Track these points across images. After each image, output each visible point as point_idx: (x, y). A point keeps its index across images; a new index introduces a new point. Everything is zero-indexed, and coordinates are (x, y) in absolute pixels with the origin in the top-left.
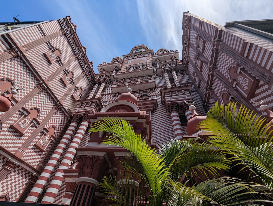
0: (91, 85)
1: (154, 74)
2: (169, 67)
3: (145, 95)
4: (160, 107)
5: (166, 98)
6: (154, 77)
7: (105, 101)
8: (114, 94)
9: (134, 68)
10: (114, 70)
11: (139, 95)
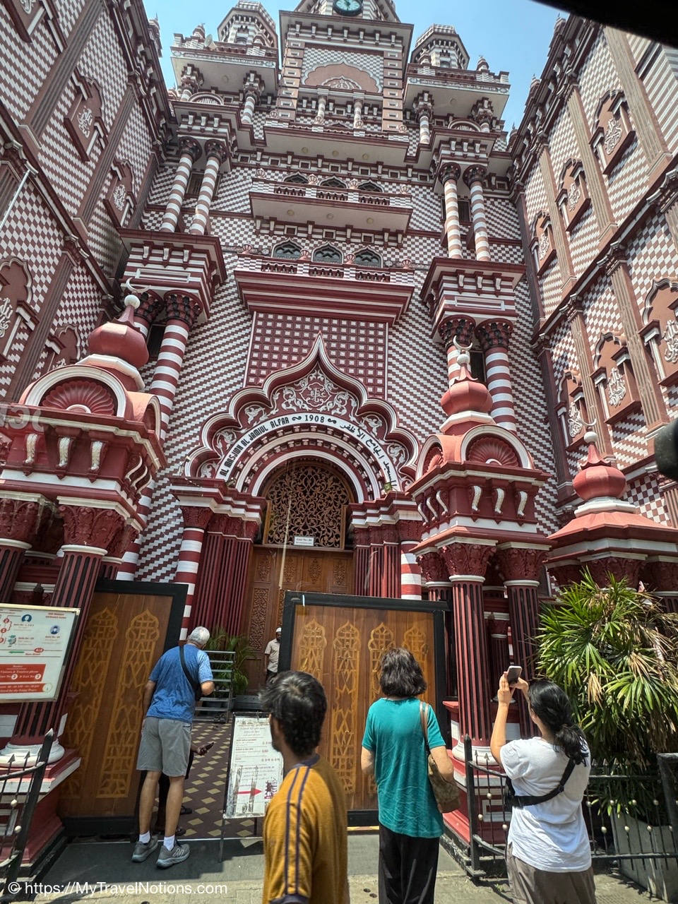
0: (159, 153)
1: (404, 165)
2: (465, 158)
3: (367, 252)
4: (414, 312)
5: (445, 292)
6: (403, 178)
7: (227, 245)
8: (259, 222)
9: (331, 109)
10: (250, 93)
11: (348, 249)
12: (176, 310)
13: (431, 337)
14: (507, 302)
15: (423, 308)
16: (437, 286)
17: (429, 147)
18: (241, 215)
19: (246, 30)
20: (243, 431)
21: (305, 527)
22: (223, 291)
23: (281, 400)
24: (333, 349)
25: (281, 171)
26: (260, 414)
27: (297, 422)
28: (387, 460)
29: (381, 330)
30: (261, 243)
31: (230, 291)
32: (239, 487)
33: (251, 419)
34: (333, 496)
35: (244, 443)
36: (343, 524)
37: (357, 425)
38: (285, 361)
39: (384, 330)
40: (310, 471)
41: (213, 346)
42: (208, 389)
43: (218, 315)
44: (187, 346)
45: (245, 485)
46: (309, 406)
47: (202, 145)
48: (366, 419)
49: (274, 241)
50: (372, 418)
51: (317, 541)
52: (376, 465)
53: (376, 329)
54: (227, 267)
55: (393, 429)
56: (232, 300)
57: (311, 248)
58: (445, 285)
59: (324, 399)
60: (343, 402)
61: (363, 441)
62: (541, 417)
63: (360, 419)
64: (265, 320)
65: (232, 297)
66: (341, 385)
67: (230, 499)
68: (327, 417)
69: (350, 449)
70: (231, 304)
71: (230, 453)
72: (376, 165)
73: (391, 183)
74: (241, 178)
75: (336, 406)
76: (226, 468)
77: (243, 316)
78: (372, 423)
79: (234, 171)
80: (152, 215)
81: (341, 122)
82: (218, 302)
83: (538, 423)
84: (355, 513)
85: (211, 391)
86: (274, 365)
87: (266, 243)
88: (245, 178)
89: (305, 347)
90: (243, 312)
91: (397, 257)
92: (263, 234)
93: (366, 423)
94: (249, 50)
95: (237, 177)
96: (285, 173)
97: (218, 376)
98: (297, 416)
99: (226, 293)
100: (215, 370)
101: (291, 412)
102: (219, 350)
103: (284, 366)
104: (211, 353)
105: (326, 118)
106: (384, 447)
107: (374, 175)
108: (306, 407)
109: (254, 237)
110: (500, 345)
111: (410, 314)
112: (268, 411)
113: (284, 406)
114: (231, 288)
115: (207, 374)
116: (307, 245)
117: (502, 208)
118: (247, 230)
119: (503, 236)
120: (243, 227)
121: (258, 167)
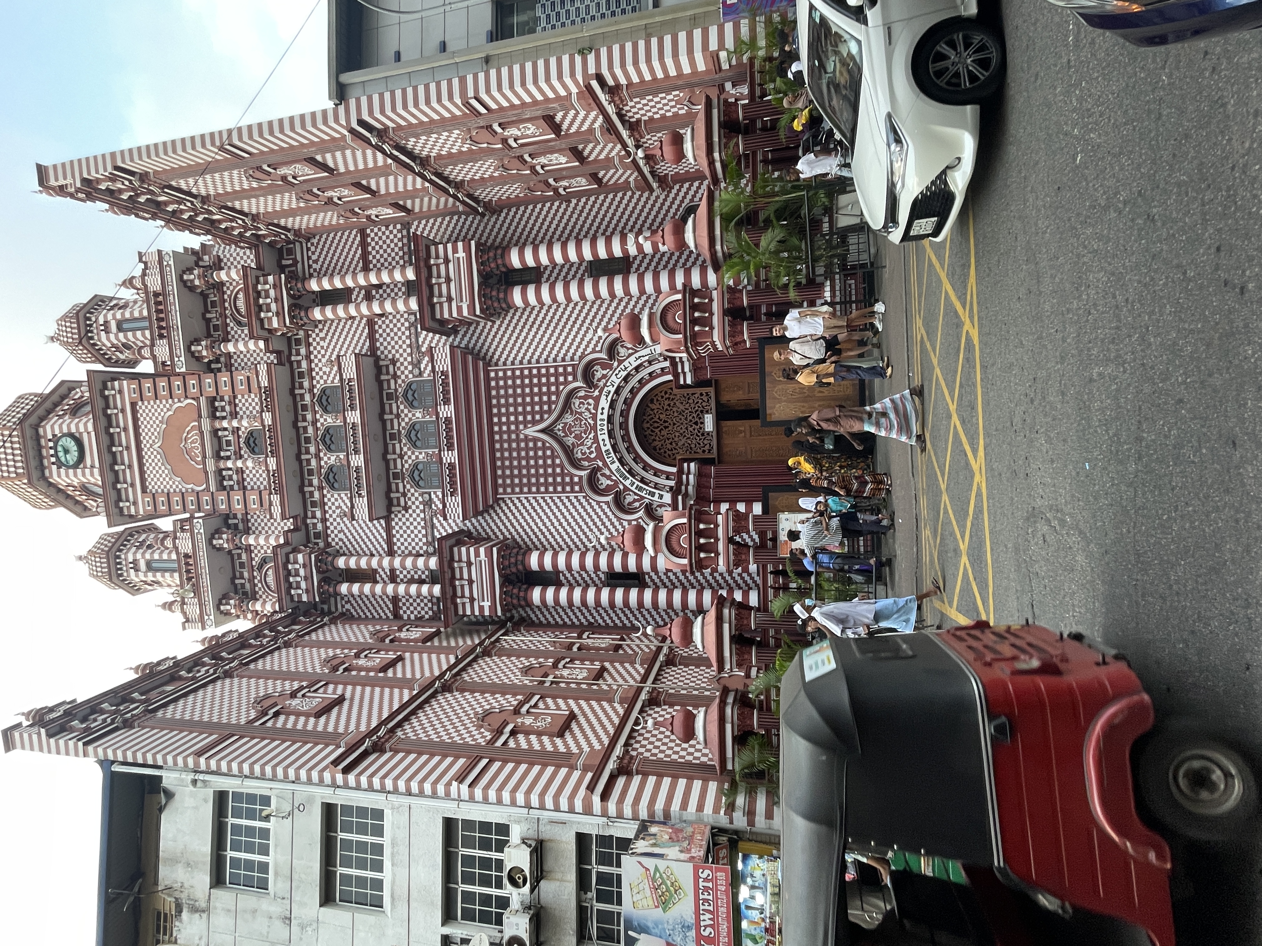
1: (287, 365)
2: (278, 301)
3: (405, 395)
4: (469, 342)
5: (455, 315)
6: (304, 364)
7: (426, 536)
8: (393, 509)
9: (228, 453)
10: (237, 541)
11: (406, 415)
12: (516, 564)
13: (494, 322)
14: (455, 251)
15: (462, 333)
16: (442, 322)
17: (266, 341)
18: (388, 529)
19: (135, 562)
20: (621, 487)
21: (696, 423)
22: (477, 530)
23: (588, 459)
24: (533, 417)
25: (324, 496)
26: (603, 475)
27: (607, 442)
28: (632, 359)
29: (497, 374)
30: (417, 503)
31: (476, 524)
32: (672, 483)
33: (609, 482)
34: (667, 402)
35: (632, 484)
36: (691, 391)
37: (602, 389)
38: (553, 461)
39: (496, 372)
40: (646, 425)
41: (536, 530)
42: (580, 527)
43: (504, 530)
44: (546, 550)
45: (667, 478)
46: (590, 433)
47: (321, 576)
48: (595, 381)
49: (412, 491)
50: (593, 375)
51: (707, 412)
52: (637, 369)
53: (497, 379)
54: (450, 531)
55: (603, 355)
56: (486, 521)
57: (413, 453)
58: (446, 316)
59: (581, 421)
60: (581, 403)
61: (617, 381)
62: (564, 206)
63: (596, 387)
64: (505, 486)
65: (482, 521)
66: (567, 406)
67: (683, 488)
68: (599, 417)
69: (625, 393)
70: (490, 521)
71: (643, 494)
72: (293, 395)
73: (313, 378)
74: (341, 536)
75: (587, 409)
76: (657, 496)
77: (501, 508)
78: (598, 375)
79: (333, 544)
80: (405, 612)
81: (242, 440)
82: (491, 533)
83: (570, 209)
84: (682, 382)
85: (582, 524)
86: (558, 470)
87: (415, 497)
88: (339, 532)
89: (535, 444)
90: (497, 508)
91: (406, 364)
92: (406, 503)
93: (599, 380)
94: (182, 550)
95: (341, 540)
96: (325, 492)
97: (567, 520)
98: (601, 443)
99: (479, 527)
100: (561, 524)
101: (598, 449)
102: (540, 524)
103: (558, 461)
104: (545, 530)
105: (241, 457)
106: (620, 362)
107: (307, 397)
108: (591, 436)
109: (410, 511)
110: (503, 256)
111: (471, 345)
112: (599, 469)
113: (593, 456)
114: (473, 524)
115: (565, 530)
116: (410, 457)
117: (319, 250)
118: (404, 520)
119: (357, 249)
120: (400, 524)
121: (324, 520)
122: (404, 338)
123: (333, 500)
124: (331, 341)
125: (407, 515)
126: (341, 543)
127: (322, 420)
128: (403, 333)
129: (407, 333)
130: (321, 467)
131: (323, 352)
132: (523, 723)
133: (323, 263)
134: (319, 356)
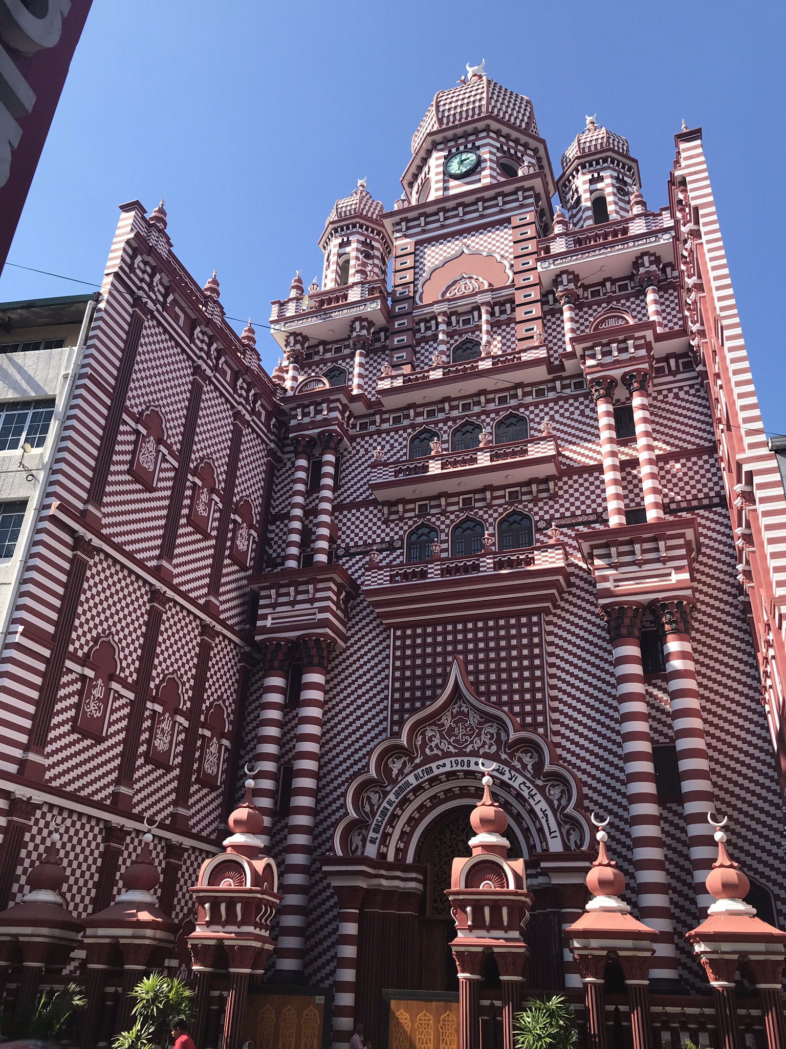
1: (551, 377)
3: (514, 513)
5: (599, 573)
6: (552, 395)
8: (385, 507)
9: (454, 324)
10: (358, 345)
11: (491, 516)
12: (310, 656)
14: (678, 569)
17: (573, 354)
18: (366, 503)
20: (388, 788)
22: (358, 604)
23: (424, 745)
24: (472, 673)
26: (404, 765)
27: (442, 770)
29: (536, 624)
30: (392, 534)
31: (365, 604)
33: (395, 772)
35: (390, 803)
37: (508, 764)
39: (539, 624)
43: (356, 638)
46: (455, 747)
47: (315, 439)
48: (518, 754)
49: (406, 528)
50: (526, 752)
52: (533, 813)
53: (530, 625)
55: (547, 767)
56: (368, 615)
57: (447, 526)
58: (597, 562)
59: (470, 736)
60: (492, 735)
61: (516, 785)
63: (512, 756)
64: (404, 637)
65: (368, 610)
66: (486, 717)
67: (381, 872)
68: (473, 760)
69: (504, 795)
70: (367, 620)
71: (377, 817)
72: (516, 386)
73: (536, 406)
74: (362, 452)
75: (485, 743)
76: (375, 835)
77: (381, 632)
78: (527, 759)
79: (354, 444)
81: (469, 336)
82: (354, 621)
86: (408, 706)
87: (398, 531)
91: (552, 512)
92: (392, 521)
93: (520, 760)
94: (350, 293)
95: (358, 452)
97: (362, 715)
98: (441, 762)
99: (361, 606)
101: (436, 758)
103: (419, 705)
104: (353, 687)
105: (450, 337)
108: (451, 749)
109: (383, 527)
112: (412, 760)
113: (428, 751)
116: (443, 522)
117: (691, 398)
118: (375, 520)
119: (694, 444)
120: (371, 516)
121: (379, 433)
122: (583, 507)
123: (401, 440)
124: (580, 422)
125: (379, 523)
126: (354, 452)
127: (488, 420)
128: (589, 506)
129: (589, 511)
130: (436, 423)
131: (567, 414)
132: (96, 686)
133: (675, 405)
134: (562, 411)
